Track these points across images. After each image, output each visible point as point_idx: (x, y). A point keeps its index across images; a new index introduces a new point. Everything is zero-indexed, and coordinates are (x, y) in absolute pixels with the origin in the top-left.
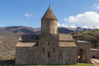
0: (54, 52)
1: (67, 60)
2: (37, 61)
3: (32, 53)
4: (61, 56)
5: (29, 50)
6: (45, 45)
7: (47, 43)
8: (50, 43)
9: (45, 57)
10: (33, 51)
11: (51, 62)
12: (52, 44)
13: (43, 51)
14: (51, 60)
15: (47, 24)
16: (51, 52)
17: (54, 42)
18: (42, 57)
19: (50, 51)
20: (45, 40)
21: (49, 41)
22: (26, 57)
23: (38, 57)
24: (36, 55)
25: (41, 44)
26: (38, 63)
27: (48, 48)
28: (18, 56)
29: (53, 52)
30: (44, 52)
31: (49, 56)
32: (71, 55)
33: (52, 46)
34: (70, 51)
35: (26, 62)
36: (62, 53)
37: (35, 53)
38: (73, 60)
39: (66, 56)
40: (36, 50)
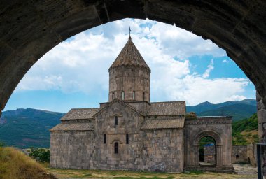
0: (127, 143)
1: (160, 160)
2: (91, 161)
3: (80, 144)
4: (144, 152)
5: (75, 138)
6: (109, 127)
7: (113, 121)
8: (119, 121)
9: (108, 153)
10: (83, 140)
11: (122, 164)
12: (123, 124)
13: (103, 140)
14: (121, 160)
15: (118, 79)
16: (122, 141)
17: (127, 119)
18: (102, 152)
19: (119, 140)
20: (108, 115)
21: (116, 117)
23: (93, 152)
24: (90, 149)
25: (100, 123)
26: (94, 166)
27: (115, 134)
28: (54, 150)
29: (125, 141)
30: (105, 142)
31: (116, 151)
32: (169, 148)
33: (123, 129)
34: (166, 140)
35: (69, 164)
36: (147, 143)
37: (87, 144)
38: (175, 161)
39: (158, 151)
40: (87, 138)
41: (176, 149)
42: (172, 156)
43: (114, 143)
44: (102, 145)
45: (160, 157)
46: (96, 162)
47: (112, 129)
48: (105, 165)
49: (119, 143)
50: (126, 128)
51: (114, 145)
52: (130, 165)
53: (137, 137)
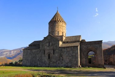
0: (54, 54)
1: (68, 62)
2: (38, 63)
3: (34, 55)
4: (61, 58)
5: (32, 52)
6: (46, 47)
7: (48, 44)
8: (50, 44)
9: (45, 59)
10: (35, 53)
11: (51, 64)
12: (52, 45)
14: (51, 62)
17: (54, 43)
18: (43, 58)
19: (50, 53)
20: (46, 42)
21: (49, 42)
23: (39, 58)
25: (42, 45)
27: (48, 50)
28: (24, 58)
32: (72, 56)
33: (52, 47)
34: (71, 52)
35: (30, 64)
36: (62, 53)
37: (37, 55)
38: (75, 62)
39: (67, 58)
40: (37, 52)
41: (76, 56)
42: (74, 59)
43: (48, 54)
44: (43, 55)
45: (68, 60)
46: (40, 63)
48: (44, 64)
51: (48, 55)
52: (55, 64)
53: (58, 51)
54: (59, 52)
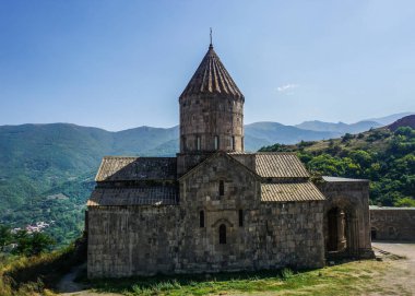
0: (241, 224)
1: (292, 250)
2: (176, 260)
3: (154, 230)
4: (269, 238)
6: (208, 198)
7: (215, 189)
8: (226, 189)
9: (208, 244)
10: (159, 222)
11: (232, 262)
12: (233, 193)
13: (198, 222)
14: (232, 254)
15: (207, 114)
16: (232, 222)
17: (240, 185)
18: (197, 242)
19: (226, 220)
20: (206, 178)
21: (222, 182)
22: (131, 246)
23: (180, 243)
24: (174, 239)
25: (192, 192)
26: (182, 268)
27: (219, 210)
28: (97, 244)
29: (237, 222)
30: (202, 225)
31: (223, 238)
32: (306, 231)
33: (233, 201)
34: (301, 219)
35: (132, 268)
36: (273, 223)
37: (169, 229)
38: (314, 249)
39: (289, 237)
40: (169, 218)
41: (315, 231)
42: (310, 243)
43: (219, 225)
44: (198, 231)
45: (292, 245)
46: (185, 260)
47: (214, 203)
48: (204, 266)
49: (227, 224)
50: (238, 200)
52: (247, 262)
53: (256, 215)
54: (261, 218)
